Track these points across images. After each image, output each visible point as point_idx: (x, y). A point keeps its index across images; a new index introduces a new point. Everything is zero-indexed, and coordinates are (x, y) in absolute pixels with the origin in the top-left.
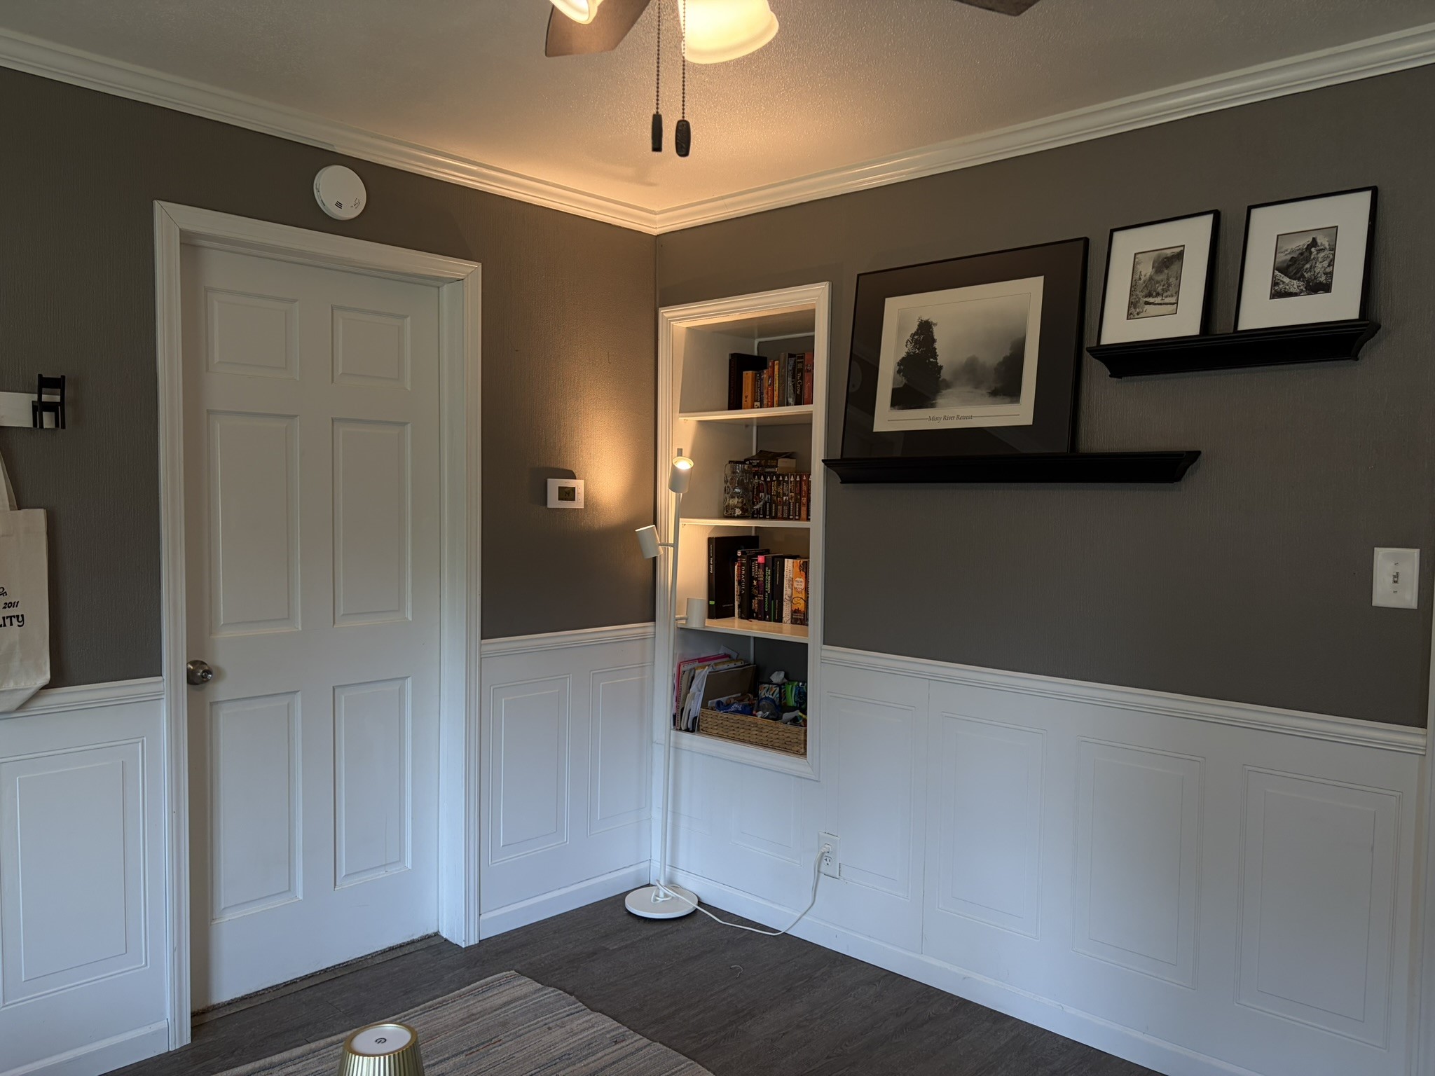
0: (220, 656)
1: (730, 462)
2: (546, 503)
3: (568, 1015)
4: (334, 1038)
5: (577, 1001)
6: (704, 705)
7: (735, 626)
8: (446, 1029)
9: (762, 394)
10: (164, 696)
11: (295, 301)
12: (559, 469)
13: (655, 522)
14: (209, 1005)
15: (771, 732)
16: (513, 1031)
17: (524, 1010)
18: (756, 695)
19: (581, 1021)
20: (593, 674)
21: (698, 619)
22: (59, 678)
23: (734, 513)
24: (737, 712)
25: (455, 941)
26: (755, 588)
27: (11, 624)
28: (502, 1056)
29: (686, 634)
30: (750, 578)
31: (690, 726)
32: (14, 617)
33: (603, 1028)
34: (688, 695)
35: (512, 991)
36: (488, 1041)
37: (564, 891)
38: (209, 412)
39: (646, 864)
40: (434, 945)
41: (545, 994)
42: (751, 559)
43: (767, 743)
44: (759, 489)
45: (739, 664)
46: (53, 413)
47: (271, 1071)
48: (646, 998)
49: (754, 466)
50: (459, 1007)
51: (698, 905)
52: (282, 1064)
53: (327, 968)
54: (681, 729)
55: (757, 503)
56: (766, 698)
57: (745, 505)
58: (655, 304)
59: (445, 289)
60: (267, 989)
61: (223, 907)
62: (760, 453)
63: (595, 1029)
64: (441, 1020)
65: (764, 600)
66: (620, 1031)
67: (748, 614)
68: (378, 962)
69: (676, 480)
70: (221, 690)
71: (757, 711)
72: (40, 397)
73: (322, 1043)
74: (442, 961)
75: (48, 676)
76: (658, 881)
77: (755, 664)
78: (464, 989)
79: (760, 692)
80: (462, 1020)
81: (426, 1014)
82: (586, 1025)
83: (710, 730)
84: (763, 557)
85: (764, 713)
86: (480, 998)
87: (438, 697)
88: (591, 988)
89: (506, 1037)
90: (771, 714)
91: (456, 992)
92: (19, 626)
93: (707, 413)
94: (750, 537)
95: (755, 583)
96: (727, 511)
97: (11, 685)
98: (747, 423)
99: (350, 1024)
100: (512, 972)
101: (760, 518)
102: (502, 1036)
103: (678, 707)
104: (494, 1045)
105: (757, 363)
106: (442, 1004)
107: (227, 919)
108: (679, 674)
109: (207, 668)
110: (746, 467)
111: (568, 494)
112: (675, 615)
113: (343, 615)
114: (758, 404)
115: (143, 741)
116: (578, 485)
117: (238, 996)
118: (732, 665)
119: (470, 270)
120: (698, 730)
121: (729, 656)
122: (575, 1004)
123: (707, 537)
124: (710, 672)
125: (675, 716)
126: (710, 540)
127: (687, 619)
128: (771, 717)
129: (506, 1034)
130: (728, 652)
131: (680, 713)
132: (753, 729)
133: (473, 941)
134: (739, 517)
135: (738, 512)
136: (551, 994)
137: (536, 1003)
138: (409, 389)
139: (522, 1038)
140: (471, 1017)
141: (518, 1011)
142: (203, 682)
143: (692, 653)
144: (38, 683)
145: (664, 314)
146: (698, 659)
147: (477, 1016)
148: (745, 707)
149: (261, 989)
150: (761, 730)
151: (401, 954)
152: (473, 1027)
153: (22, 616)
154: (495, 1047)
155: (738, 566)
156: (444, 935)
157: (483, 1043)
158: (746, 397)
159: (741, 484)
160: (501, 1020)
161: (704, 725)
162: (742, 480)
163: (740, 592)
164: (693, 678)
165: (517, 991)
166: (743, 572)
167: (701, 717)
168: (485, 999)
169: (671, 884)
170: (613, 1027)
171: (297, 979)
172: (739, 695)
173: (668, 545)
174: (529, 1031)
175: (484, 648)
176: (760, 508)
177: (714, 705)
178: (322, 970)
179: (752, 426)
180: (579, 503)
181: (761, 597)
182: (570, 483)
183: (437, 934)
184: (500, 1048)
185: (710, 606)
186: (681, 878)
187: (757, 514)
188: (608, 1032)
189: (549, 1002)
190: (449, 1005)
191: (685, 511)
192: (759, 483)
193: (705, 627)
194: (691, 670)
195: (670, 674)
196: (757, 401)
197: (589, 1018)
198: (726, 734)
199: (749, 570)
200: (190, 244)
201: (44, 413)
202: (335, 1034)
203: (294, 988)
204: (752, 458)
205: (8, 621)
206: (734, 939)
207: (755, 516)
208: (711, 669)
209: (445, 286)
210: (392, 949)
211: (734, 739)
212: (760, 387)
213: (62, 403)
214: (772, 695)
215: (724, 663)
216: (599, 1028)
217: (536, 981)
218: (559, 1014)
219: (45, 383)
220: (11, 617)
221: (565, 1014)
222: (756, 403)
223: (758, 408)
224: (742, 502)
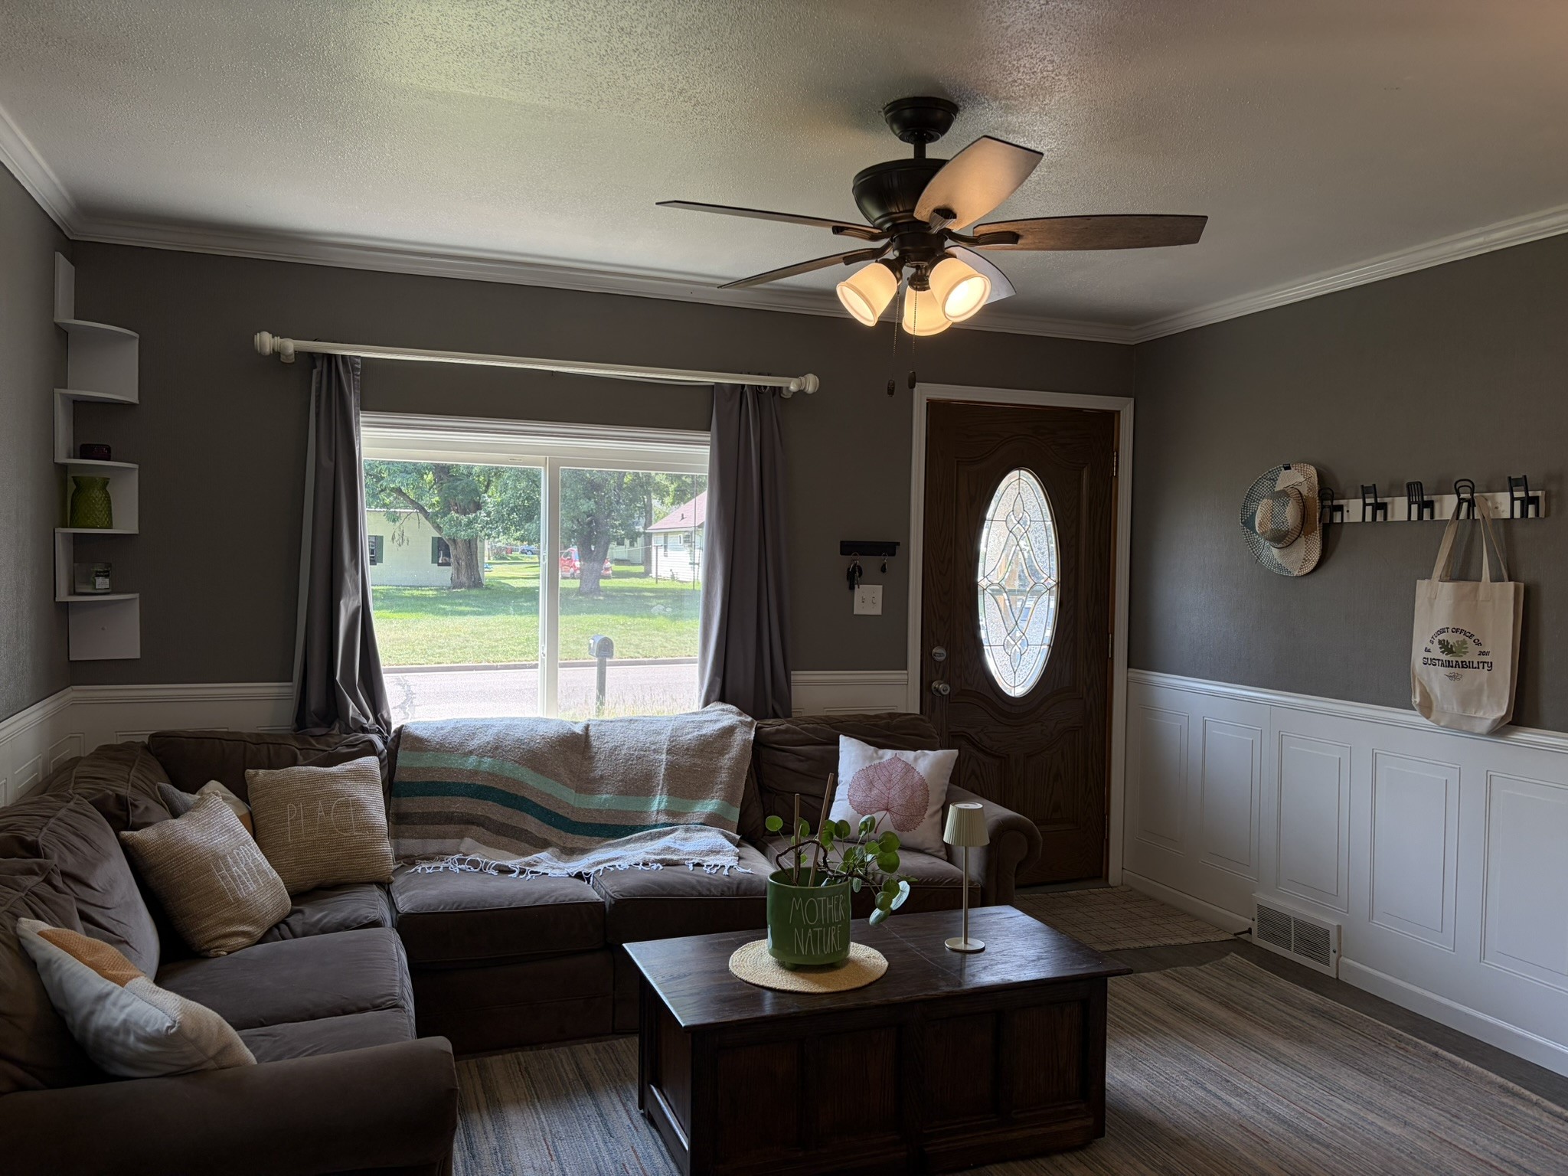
27: (1483, 668)
32: (1485, 662)
75: (1503, 714)
92: (1489, 670)
97: (1481, 714)
144: (1496, 716)
153: (1491, 663)
205: (1481, 665)
219: (1516, 482)
220: (1483, 662)
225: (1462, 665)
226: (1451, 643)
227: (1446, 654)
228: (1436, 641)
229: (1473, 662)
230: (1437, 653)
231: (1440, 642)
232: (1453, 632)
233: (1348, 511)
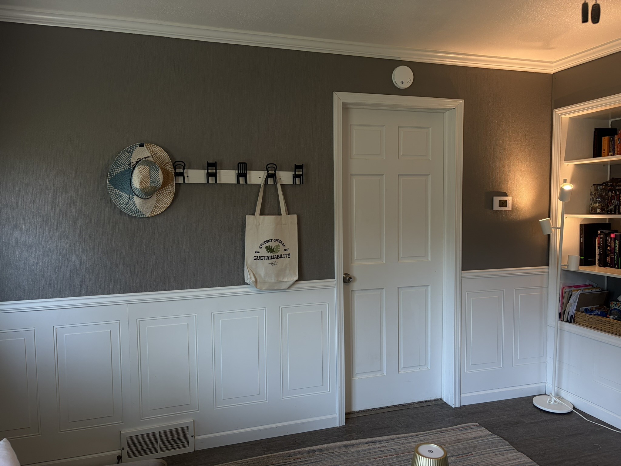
0: (355, 273)
1: (594, 185)
2: (492, 208)
3: (505, 450)
4: (399, 436)
5: (510, 445)
6: (577, 309)
7: (596, 270)
8: (447, 443)
9: (614, 148)
10: (335, 287)
11: (384, 126)
12: (499, 192)
13: (549, 216)
14: (351, 411)
15: (619, 327)
16: (478, 452)
17: (484, 443)
18: (608, 306)
19: (512, 455)
20: (516, 290)
21: (574, 266)
22: (301, 278)
23: (596, 211)
24: (597, 315)
25: (449, 404)
26: (609, 251)
27: (286, 257)
28: (474, 462)
29: (566, 273)
30: (605, 245)
31: (569, 319)
32: (287, 254)
33: (524, 461)
34: (568, 304)
35: (477, 433)
36: (467, 454)
37: (500, 390)
38: (351, 175)
39: (544, 384)
40: (439, 403)
41: (494, 438)
42: (606, 235)
43: (616, 332)
44: (612, 198)
45: (598, 290)
46: (299, 179)
47: (375, 443)
48: (546, 451)
49: (609, 186)
50: (452, 435)
51: (573, 409)
52: (379, 441)
53: (396, 405)
54: (563, 321)
55: (610, 206)
56: (614, 309)
57: (603, 207)
58: (552, 108)
59: (447, 113)
60: (373, 409)
61: (356, 373)
62: (612, 180)
63: (520, 460)
64: (444, 438)
65: (615, 257)
66: (533, 464)
67: (603, 264)
68: (416, 407)
69: (563, 195)
70: (355, 286)
71: (610, 315)
72: (295, 173)
73: (395, 436)
74: (444, 412)
75: (298, 277)
76: (551, 394)
77: (607, 290)
78: (454, 427)
79: (611, 305)
80: (454, 441)
81: (438, 434)
82: (515, 457)
83: (581, 323)
84: (614, 234)
85: (614, 317)
86: (462, 432)
87: (442, 295)
88: (516, 440)
89: (475, 453)
90: (618, 317)
91: (451, 427)
92: (289, 258)
93: (581, 160)
94: (606, 224)
95: (609, 248)
96: (592, 210)
97: (286, 279)
98: (604, 164)
99: (406, 431)
100: (476, 423)
101: (612, 214)
102: (473, 453)
103: (562, 309)
104: (470, 456)
105: (611, 132)
106: (445, 431)
107: (358, 378)
108: (563, 294)
109: (350, 277)
110: (603, 187)
111: (503, 204)
112: (561, 263)
113: (402, 257)
114: (612, 153)
115: (328, 303)
116: (509, 199)
117: (362, 410)
118: (594, 290)
119: (458, 104)
120: (574, 322)
121: (592, 286)
122: (509, 446)
123: (580, 224)
124: (581, 293)
125: (560, 314)
126: (581, 225)
127: (568, 266)
128: (618, 319)
129: (475, 452)
130: (591, 283)
131: (563, 312)
132: (607, 324)
133: (458, 405)
134: (599, 213)
135: (599, 211)
136: (496, 438)
137: (489, 441)
138: (430, 159)
139: (483, 456)
140: (459, 441)
141: (480, 442)
142: (349, 282)
143: (570, 283)
144: (295, 279)
145: (557, 112)
146: (574, 286)
147: (461, 440)
148: (602, 312)
149: (370, 408)
150: (612, 325)
151: (426, 405)
152: (460, 445)
153: (290, 254)
154: (470, 457)
155: (598, 239)
156: (445, 400)
157: (465, 454)
158: (604, 150)
159: (601, 196)
160: (473, 445)
161: (577, 320)
162: (602, 194)
163: (599, 253)
164: (571, 296)
165: (480, 433)
166: (602, 242)
167: (575, 316)
168: (464, 434)
169: (558, 396)
170: (528, 461)
171: (384, 407)
172: (598, 306)
173: (557, 228)
174: (486, 454)
175: (463, 275)
176: (612, 209)
177: (584, 310)
178: (394, 406)
179: (608, 165)
180: (509, 208)
181: (612, 256)
182: (505, 198)
183: (441, 399)
184: (472, 458)
185: (581, 259)
186: (563, 394)
187: (610, 212)
188: (526, 463)
189: (496, 442)
190: (448, 433)
191: (567, 210)
192: (611, 195)
193: (579, 270)
194: (570, 291)
195: (558, 293)
196: (611, 152)
197: (516, 454)
198: (591, 326)
199: (605, 241)
200: (346, 108)
201: (297, 179)
202: (400, 434)
203: (383, 411)
204: (607, 182)
205: (285, 256)
206: (595, 430)
207: (609, 212)
208: (581, 292)
209: (447, 112)
210: (422, 402)
211: (595, 328)
212: (613, 144)
213: (302, 175)
214: (619, 307)
215: (589, 289)
216: (521, 460)
217: (489, 430)
218: (501, 449)
219: (298, 167)
220: (286, 254)
221: (504, 450)
222: (610, 153)
223: (611, 155)
224: (601, 206)
225: (278, 257)
226: (273, 247)
227: (270, 253)
228: (264, 246)
229: (282, 255)
230: (264, 252)
231: (266, 247)
232: (274, 241)
233: (188, 176)
